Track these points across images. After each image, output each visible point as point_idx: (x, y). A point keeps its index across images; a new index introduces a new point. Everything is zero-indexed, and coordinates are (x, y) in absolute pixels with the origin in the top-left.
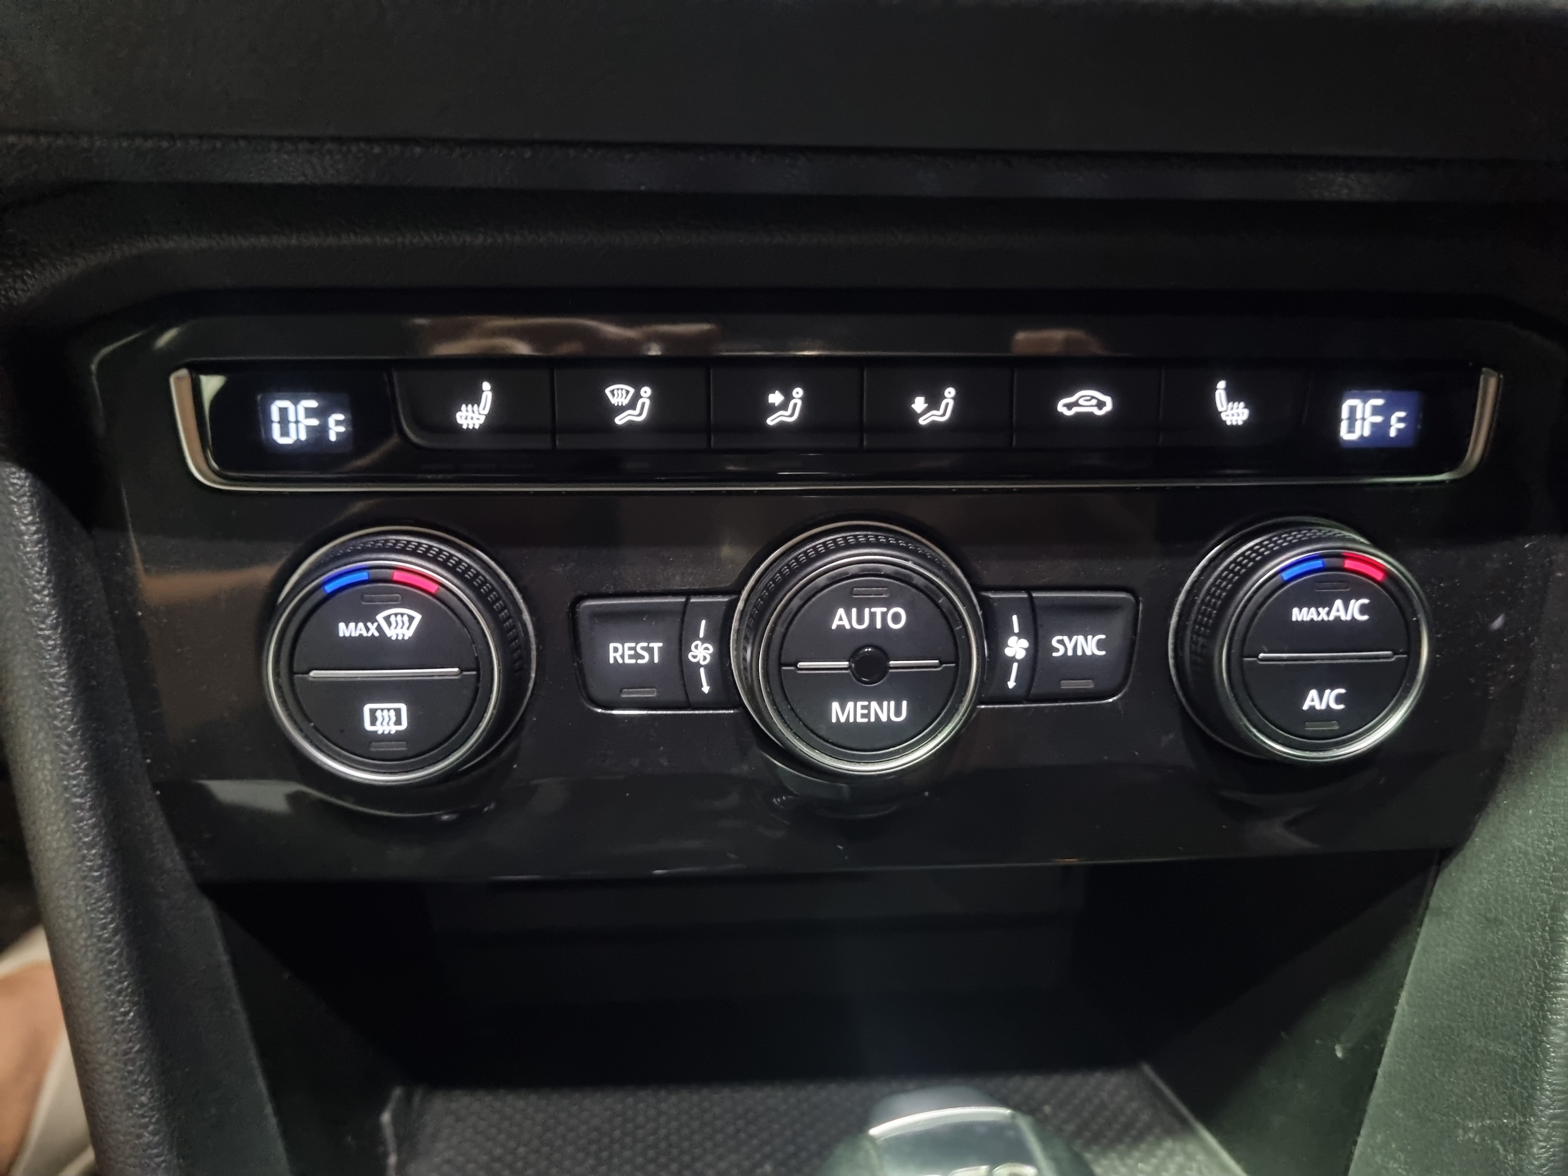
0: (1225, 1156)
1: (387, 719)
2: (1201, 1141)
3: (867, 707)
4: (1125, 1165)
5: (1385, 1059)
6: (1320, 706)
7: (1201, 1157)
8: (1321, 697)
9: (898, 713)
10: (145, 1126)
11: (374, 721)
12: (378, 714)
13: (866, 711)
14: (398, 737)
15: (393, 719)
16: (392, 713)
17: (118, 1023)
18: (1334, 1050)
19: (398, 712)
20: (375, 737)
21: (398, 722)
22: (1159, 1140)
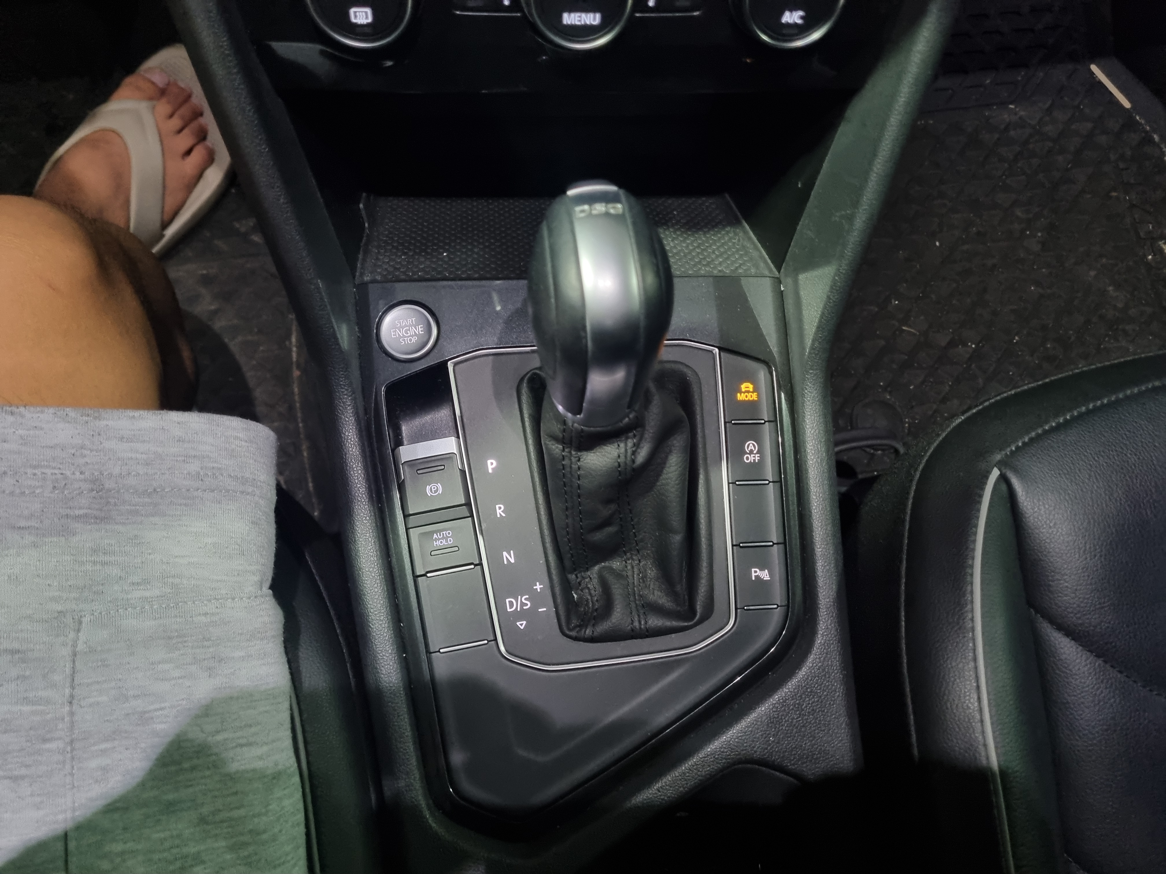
0: (751, 234)
1: (361, 16)
2: (744, 227)
3: (580, 17)
4: (705, 237)
5: (816, 187)
6: (790, 21)
7: (741, 234)
8: (791, 17)
9: (594, 19)
10: (280, 196)
11: (356, 17)
12: (358, 14)
13: (579, 19)
14: (368, 25)
15: (365, 17)
16: (364, 14)
17: (262, 152)
18: (798, 184)
19: (366, 13)
20: (356, 25)
21: (367, 18)
22: (724, 227)
